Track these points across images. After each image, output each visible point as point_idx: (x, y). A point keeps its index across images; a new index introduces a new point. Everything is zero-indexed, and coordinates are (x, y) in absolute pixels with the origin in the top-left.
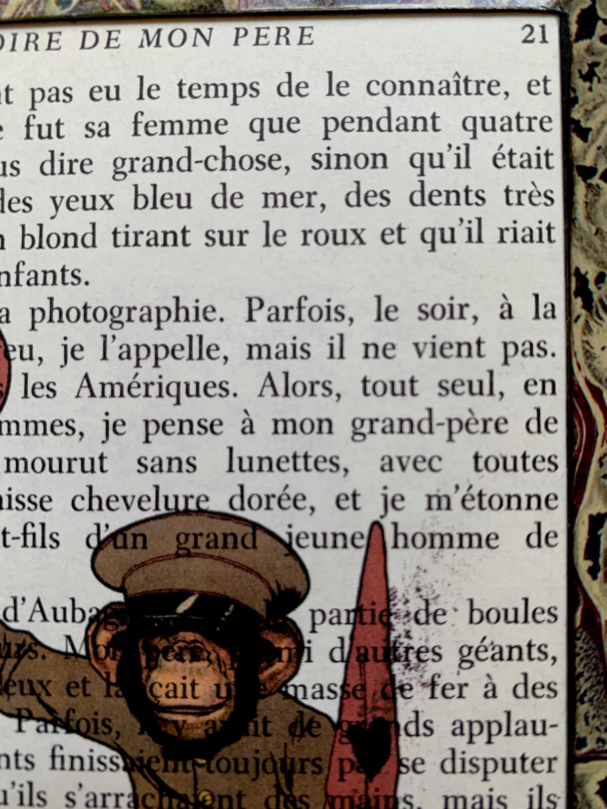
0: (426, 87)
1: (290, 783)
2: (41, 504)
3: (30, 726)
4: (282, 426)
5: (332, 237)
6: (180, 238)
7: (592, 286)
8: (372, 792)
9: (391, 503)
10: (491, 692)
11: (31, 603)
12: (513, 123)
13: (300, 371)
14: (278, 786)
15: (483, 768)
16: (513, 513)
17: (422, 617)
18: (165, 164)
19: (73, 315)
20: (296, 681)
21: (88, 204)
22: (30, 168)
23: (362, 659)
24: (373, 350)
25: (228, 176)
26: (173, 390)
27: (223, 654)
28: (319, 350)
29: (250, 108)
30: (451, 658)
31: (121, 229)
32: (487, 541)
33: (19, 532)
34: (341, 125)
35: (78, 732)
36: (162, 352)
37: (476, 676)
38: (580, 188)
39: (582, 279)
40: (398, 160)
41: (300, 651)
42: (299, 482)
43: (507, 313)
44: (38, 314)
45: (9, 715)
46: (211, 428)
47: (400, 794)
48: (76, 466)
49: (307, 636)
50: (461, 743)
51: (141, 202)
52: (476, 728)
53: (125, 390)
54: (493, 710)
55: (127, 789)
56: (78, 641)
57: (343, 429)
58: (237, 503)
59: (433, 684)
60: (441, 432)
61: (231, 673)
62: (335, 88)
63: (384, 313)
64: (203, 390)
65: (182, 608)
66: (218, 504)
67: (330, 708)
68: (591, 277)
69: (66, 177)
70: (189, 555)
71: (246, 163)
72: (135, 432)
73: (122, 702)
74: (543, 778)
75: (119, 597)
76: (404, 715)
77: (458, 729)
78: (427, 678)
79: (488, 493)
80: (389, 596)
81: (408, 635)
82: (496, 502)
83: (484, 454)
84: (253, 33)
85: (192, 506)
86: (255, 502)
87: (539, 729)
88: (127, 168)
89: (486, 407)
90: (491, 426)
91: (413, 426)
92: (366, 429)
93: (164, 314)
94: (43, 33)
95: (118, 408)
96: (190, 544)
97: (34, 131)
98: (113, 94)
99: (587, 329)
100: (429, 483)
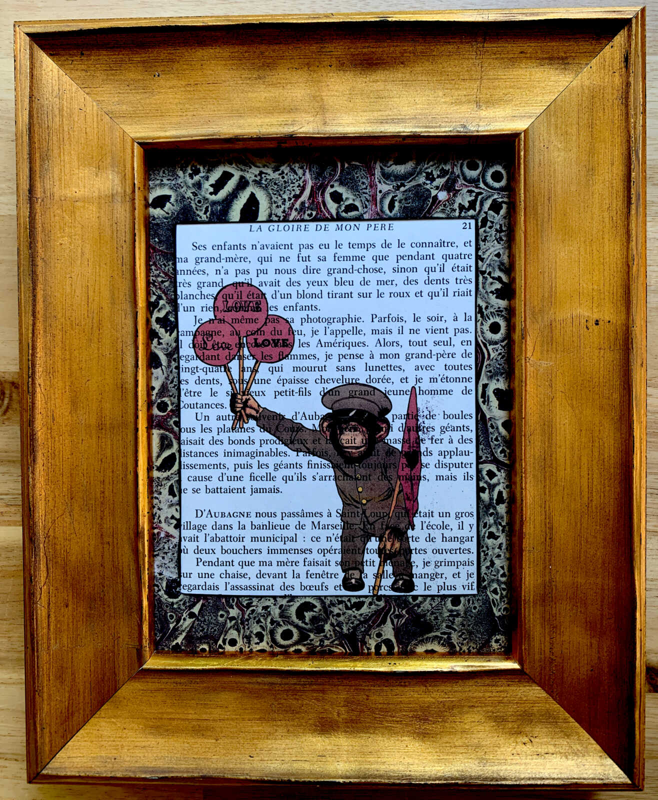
0: (430, 245)
1: (386, 472)
2: (305, 381)
3: (301, 454)
4: (383, 356)
5: (400, 295)
6: (350, 295)
7: (484, 310)
8: (412, 474)
9: (418, 380)
10: (451, 442)
11: (301, 414)
12: (459, 257)
13: (389, 338)
14: (382, 472)
15: (449, 466)
16: (458, 383)
17: (428, 417)
18: (345, 271)
19: (315, 320)
20: (388, 438)
21: (319, 284)
22: (299, 271)
23: (409, 430)
24: (412, 331)
25: (365, 275)
26: (348, 344)
27: (364, 429)
28: (395, 331)
29: (373, 252)
30: (438, 430)
31: (331, 292)
32: (449, 392)
33: (298, 391)
34: (402, 258)
35: (317, 456)
36: (344, 332)
37: (446, 437)
38: (481, 278)
39: (480, 308)
40: (421, 270)
41: (389, 428)
42: (388, 374)
43: (456, 319)
44: (303, 320)
45: (294, 451)
46: (360, 357)
47: (422, 475)
48: (317, 369)
49: (391, 423)
50: (441, 458)
51: (337, 283)
52: (446, 453)
53: (332, 345)
54: (452, 448)
55: (333, 474)
56: (317, 426)
57: (403, 357)
58: (368, 381)
59: (432, 439)
60: (435, 358)
61: (367, 435)
62: (401, 245)
63: (416, 319)
64: (357, 344)
65: (351, 415)
66: (362, 381)
67: (399, 446)
68: (484, 307)
69: (312, 274)
70: (353, 397)
71: (371, 270)
72: (335, 358)
73: (331, 446)
74: (469, 470)
75: (331, 411)
76: (423, 449)
77: (440, 454)
78: (430, 437)
79: (449, 377)
80: (417, 410)
81: (424, 423)
82: (452, 380)
83: (448, 365)
84: (373, 226)
85: (354, 382)
86: (374, 381)
87: (467, 453)
88: (332, 272)
89: (449, 349)
90: (450, 355)
91: (426, 356)
92: (410, 357)
93: (345, 320)
94: (303, 224)
95: (330, 350)
96: (353, 394)
97: (300, 259)
98: (327, 247)
99: (482, 324)
100: (431, 374)
